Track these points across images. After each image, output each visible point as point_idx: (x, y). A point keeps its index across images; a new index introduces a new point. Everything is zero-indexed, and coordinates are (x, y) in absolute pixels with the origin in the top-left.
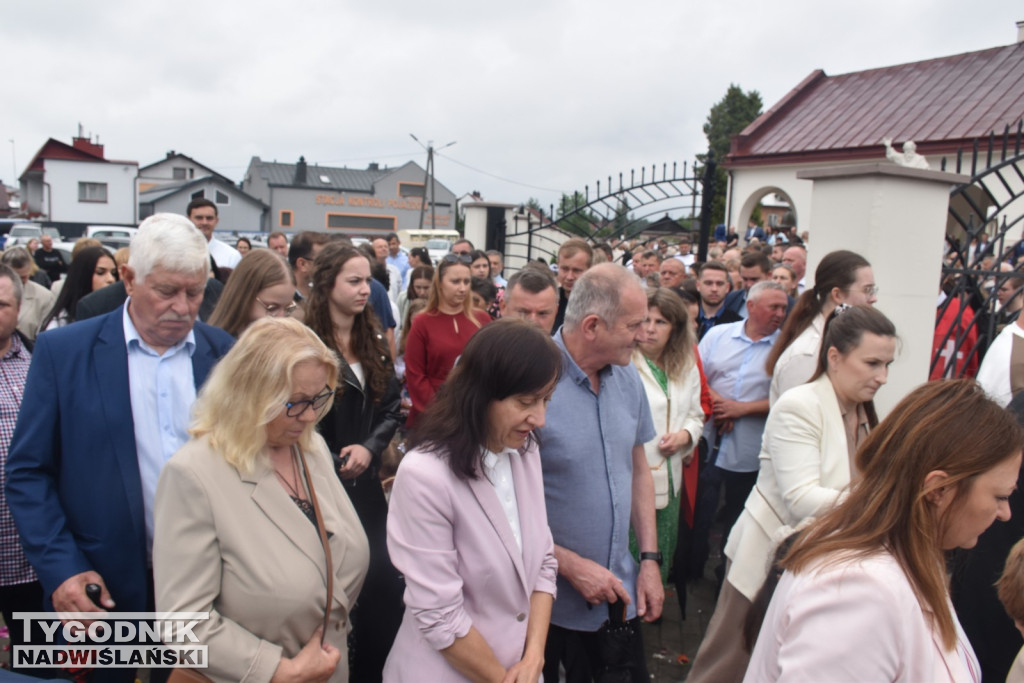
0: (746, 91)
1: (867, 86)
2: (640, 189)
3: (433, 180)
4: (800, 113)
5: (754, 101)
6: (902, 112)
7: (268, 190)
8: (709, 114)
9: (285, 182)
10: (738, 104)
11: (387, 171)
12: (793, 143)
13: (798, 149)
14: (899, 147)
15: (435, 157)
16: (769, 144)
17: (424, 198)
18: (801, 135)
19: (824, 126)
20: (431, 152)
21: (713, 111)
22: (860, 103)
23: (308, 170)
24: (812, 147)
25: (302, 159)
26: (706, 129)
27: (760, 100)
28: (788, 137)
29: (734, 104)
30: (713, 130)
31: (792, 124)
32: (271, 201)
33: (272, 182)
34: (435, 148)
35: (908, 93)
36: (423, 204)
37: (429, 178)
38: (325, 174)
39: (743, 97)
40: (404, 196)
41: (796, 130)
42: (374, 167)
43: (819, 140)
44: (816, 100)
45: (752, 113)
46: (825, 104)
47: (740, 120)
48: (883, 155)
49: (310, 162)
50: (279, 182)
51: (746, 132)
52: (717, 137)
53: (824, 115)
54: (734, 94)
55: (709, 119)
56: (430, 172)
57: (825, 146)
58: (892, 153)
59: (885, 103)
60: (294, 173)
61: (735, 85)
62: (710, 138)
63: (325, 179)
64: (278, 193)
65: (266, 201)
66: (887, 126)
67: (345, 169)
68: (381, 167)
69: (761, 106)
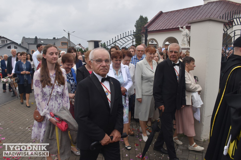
0: (144, 17)
1: (172, 15)
2: (130, 36)
3: (70, 41)
4: (157, 21)
5: (146, 19)
6: (181, 20)
7: (28, 45)
8: (136, 22)
9: (32, 43)
10: (142, 20)
11: (58, 39)
12: (157, 28)
13: (158, 29)
14: (182, 28)
15: (70, 35)
16: (151, 29)
17: (68, 45)
18: (158, 26)
19: (163, 24)
20: (69, 34)
21: (136, 21)
22: (171, 19)
23: (38, 39)
24: (161, 29)
25: (36, 37)
26: (135, 26)
27: (147, 19)
28: (155, 27)
29: (141, 20)
30: (137, 26)
31: (156, 24)
32: (29, 48)
33: (29, 43)
34: (70, 33)
35: (182, 16)
36: (68, 47)
37: (69, 41)
38: (42, 41)
39: (144, 18)
40: (62, 45)
41: (157, 25)
42: (54, 38)
43: (163, 27)
44: (161, 18)
45: (146, 22)
46: (163, 19)
47: (143, 23)
48: (179, 30)
49: (38, 38)
50: (30, 43)
51: (145, 26)
52: (138, 28)
53: (163, 21)
54: (141, 17)
55: (136, 23)
56: (69, 39)
57: (164, 28)
58: (181, 29)
59: (177, 18)
60: (34, 40)
61: (142, 15)
62: (136, 28)
63: (42, 42)
64: (30, 45)
65: (27, 48)
66: (178, 23)
67: (47, 39)
68: (56, 38)
69: (148, 20)
